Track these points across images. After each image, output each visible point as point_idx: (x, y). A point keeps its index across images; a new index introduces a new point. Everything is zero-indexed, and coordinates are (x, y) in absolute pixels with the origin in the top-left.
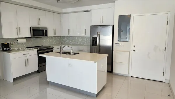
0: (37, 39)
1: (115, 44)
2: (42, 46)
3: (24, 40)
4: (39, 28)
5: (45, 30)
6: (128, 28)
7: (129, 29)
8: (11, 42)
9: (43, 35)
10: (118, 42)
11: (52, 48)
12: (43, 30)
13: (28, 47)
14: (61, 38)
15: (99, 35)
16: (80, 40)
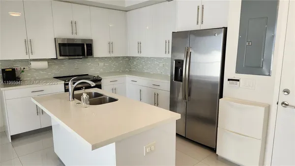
0: (76, 61)
1: (229, 80)
2: (87, 75)
3: (45, 64)
4: (73, 40)
5: (87, 45)
6: (268, 35)
7: (273, 37)
8: (22, 68)
9: (83, 54)
10: (237, 76)
11: (100, 80)
12: (82, 45)
13: (58, 76)
14: (129, 60)
15: (188, 55)
16: (161, 65)
